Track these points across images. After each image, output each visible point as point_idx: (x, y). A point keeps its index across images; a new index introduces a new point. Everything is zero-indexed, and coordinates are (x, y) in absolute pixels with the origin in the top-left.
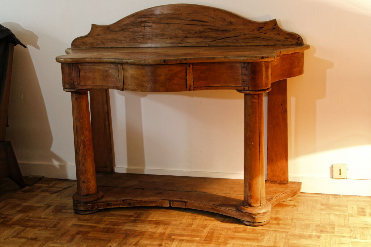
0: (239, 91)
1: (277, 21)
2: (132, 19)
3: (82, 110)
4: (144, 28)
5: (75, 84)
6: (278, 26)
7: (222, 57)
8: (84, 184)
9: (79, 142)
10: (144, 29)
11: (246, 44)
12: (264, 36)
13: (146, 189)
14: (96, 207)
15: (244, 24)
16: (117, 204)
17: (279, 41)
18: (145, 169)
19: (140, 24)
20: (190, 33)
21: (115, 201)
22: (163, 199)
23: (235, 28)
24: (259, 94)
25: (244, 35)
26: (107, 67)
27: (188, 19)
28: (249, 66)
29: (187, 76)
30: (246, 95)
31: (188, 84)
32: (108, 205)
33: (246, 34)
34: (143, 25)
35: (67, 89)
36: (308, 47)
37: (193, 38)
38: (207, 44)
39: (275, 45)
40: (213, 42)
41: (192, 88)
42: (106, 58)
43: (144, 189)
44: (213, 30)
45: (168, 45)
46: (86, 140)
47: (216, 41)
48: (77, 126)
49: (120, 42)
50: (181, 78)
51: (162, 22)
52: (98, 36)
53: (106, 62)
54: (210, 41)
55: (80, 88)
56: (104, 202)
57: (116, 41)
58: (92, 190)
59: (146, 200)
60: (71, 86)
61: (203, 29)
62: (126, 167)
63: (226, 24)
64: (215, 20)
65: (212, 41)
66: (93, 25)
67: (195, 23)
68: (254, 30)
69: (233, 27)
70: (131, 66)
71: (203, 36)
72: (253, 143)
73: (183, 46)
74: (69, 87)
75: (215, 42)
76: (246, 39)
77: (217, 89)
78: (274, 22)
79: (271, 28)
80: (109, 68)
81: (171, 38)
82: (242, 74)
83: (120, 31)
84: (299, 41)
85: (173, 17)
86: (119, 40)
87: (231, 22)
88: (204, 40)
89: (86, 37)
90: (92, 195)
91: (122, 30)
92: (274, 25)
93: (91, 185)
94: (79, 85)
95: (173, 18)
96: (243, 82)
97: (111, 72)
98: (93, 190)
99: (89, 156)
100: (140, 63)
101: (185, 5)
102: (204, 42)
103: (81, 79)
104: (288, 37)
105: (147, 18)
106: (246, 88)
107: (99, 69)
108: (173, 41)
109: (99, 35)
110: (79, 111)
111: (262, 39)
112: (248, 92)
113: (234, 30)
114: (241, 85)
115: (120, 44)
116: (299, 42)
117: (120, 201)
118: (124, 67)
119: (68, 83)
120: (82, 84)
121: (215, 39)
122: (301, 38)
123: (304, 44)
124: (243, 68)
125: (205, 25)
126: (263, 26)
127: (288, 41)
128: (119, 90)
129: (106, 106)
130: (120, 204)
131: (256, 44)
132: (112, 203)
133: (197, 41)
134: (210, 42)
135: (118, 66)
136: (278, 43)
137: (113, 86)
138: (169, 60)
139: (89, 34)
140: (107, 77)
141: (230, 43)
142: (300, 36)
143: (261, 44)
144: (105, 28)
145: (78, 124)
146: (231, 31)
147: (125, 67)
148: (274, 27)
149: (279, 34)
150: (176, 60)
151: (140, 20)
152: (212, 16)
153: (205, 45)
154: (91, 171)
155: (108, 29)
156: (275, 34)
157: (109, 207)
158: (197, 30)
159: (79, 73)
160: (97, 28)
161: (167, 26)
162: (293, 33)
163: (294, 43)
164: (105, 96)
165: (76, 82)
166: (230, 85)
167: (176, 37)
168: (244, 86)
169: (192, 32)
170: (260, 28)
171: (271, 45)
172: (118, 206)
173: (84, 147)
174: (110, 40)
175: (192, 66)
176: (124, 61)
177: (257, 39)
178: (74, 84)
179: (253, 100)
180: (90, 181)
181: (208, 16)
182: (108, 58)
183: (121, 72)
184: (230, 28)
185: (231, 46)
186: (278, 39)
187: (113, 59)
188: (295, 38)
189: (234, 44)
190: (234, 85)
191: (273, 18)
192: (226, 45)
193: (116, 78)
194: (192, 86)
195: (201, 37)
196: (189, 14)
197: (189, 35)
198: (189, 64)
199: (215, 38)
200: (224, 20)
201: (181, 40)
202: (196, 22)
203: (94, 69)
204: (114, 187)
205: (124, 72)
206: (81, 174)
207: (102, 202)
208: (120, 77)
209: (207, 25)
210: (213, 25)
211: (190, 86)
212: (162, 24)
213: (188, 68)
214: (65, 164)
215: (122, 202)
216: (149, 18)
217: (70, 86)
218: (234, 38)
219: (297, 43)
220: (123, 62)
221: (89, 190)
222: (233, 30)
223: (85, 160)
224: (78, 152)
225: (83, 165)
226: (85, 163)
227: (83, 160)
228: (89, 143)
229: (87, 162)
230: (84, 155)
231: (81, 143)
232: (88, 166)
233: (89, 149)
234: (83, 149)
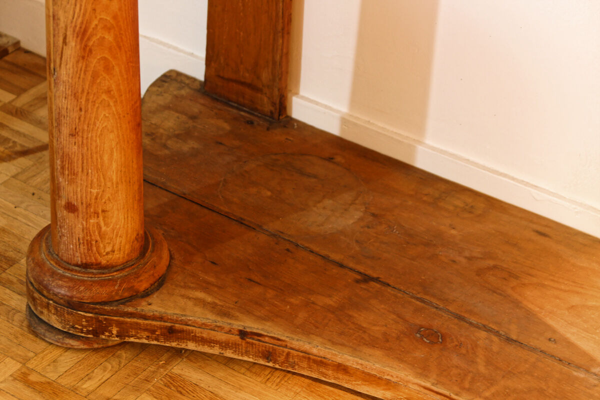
8: (72, 215)
9: (62, 25)
13: (377, 280)
14: (115, 332)
16: (216, 342)
18: (420, 142)
21: (203, 326)
22: (428, 385)
32: (171, 333)
43: (367, 279)
46: (95, 22)
56: (154, 318)
58: (109, 249)
59: (348, 364)
62: (344, 109)
90: (108, 268)
93: (104, 228)
98: (113, 251)
99: (104, 96)
117: (229, 332)
130: (225, 345)
132: (189, 332)
154: (114, 165)
157: (174, 344)
172: (216, 351)
173: (86, 52)
180: (103, 211)
204: (240, 222)
206: (63, 168)
207: (145, 317)
215: (237, 337)
221: (94, 249)
223: (83, 113)
224: (54, 70)
225: (72, 135)
226: (83, 130)
227: (75, 115)
228: (109, 37)
229: (95, 124)
230: (83, 91)
231: (69, 33)
232: (94, 144)
233: (108, 69)
234: (78, 62)
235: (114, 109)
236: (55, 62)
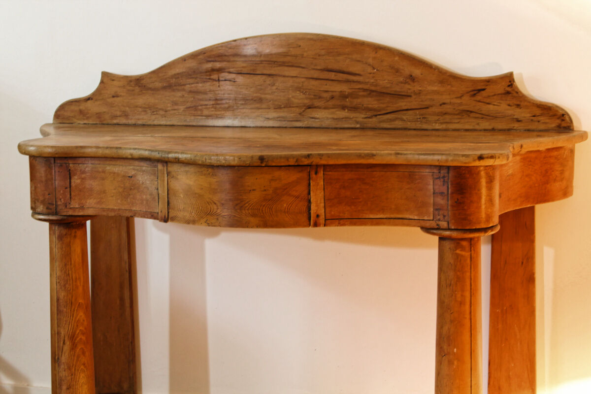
0: (427, 230)
1: (516, 77)
2: (192, 64)
3: (71, 264)
4: (217, 83)
5: (59, 203)
6: (517, 87)
7: (391, 154)
9: (62, 335)
10: (219, 86)
11: (444, 126)
12: (485, 108)
15: (442, 82)
17: (518, 121)
19: (210, 75)
20: (320, 97)
23: (420, 89)
24: (471, 240)
25: (441, 105)
26: (131, 167)
27: (316, 67)
28: (450, 175)
29: (312, 194)
30: (442, 239)
31: (312, 212)
33: (444, 104)
34: (215, 76)
35: (39, 214)
36: (583, 136)
37: (325, 108)
38: (357, 122)
39: (509, 130)
40: (370, 120)
41: (322, 220)
42: (130, 149)
44: (371, 93)
45: (271, 123)
46: (78, 331)
47: (378, 117)
48: (58, 300)
49: (161, 112)
50: (297, 197)
51: (258, 73)
52: (115, 99)
53: (130, 157)
54: (363, 116)
55: (70, 213)
57: (153, 112)
60: (51, 209)
61: (350, 91)
63: (401, 79)
64: (377, 70)
65: (369, 118)
66: (105, 75)
67: (332, 76)
68: (462, 96)
69: (417, 87)
70: (187, 168)
71: (348, 104)
72: (455, 350)
73: (304, 126)
74: (45, 211)
75: (374, 119)
76: (445, 114)
77: (378, 224)
78: (508, 79)
79: (499, 92)
80: (137, 170)
81: (278, 108)
82: (434, 193)
83: (164, 88)
84: (563, 122)
85: (284, 62)
86: (162, 109)
87: (411, 76)
88: (352, 115)
89: (88, 99)
91: (169, 87)
92: (509, 86)
94: (67, 207)
95: (283, 64)
96: (437, 210)
97: (140, 179)
99: (82, 367)
100: (207, 160)
101: (309, 37)
102: (350, 118)
103: (73, 194)
104: (538, 112)
105: (225, 63)
106: (444, 224)
107: (114, 173)
108: (282, 114)
109: (117, 96)
110: (66, 265)
111: (480, 116)
112: (447, 233)
113: (419, 93)
114: (432, 218)
115: (164, 118)
116: (564, 124)
118: (170, 169)
119: (43, 202)
120: (75, 204)
121: (376, 113)
122: (568, 115)
123: (575, 129)
124: (437, 179)
125: (354, 82)
126: (483, 87)
127: (539, 122)
128: (158, 219)
129: (126, 257)
131: (467, 127)
133: (335, 117)
134: (365, 120)
135: (156, 166)
136: (516, 125)
137: (144, 210)
138: (273, 158)
139: (94, 94)
140: (131, 189)
141: (409, 123)
142: (566, 112)
143: (477, 127)
144: (131, 81)
145: (62, 294)
146: (410, 96)
147: (174, 168)
148: (509, 89)
149: (518, 106)
150: (287, 158)
151: (210, 65)
152: (370, 61)
153: (353, 126)
155: (138, 83)
156: (509, 105)
158: (336, 92)
159: (69, 180)
160: (113, 80)
161: (269, 80)
162: (550, 105)
163: (553, 125)
164: (124, 235)
165: (62, 200)
166: (407, 216)
167: (288, 105)
168: (439, 220)
169: (325, 95)
170: (476, 92)
171: (500, 130)
173: (74, 347)
174: (140, 107)
175: (322, 173)
176: (170, 156)
177: (469, 116)
178: (56, 205)
179: (458, 252)
181: (363, 62)
182: (135, 149)
183: (164, 181)
184: (410, 89)
185: (410, 129)
186: (515, 117)
187: (146, 150)
188: (555, 115)
189: (419, 126)
190: (416, 218)
191: (505, 71)
192: (400, 127)
193: (151, 194)
194: (322, 217)
195: (343, 108)
196: (319, 55)
197: (317, 103)
198: (316, 168)
199: (375, 110)
200: (397, 71)
201: (300, 114)
202: (334, 73)
203: (104, 172)
205: (169, 181)
208: (160, 192)
209: (359, 82)
210: (372, 81)
211: (318, 216)
212: (259, 76)
213: (313, 175)
214: (28, 385)
216: (229, 61)
217: (47, 208)
218: (417, 112)
219: (559, 126)
220: (168, 158)
222: (415, 94)
223: (73, 376)
224: (58, 359)
225: (68, 389)
226: (73, 385)
227: (69, 378)
228: (84, 338)
229: (79, 381)
230: (73, 366)
231: (66, 339)
232: (78, 391)
233: (84, 353)
234: (70, 351)
235: (86, 373)
236: (58, 355)
